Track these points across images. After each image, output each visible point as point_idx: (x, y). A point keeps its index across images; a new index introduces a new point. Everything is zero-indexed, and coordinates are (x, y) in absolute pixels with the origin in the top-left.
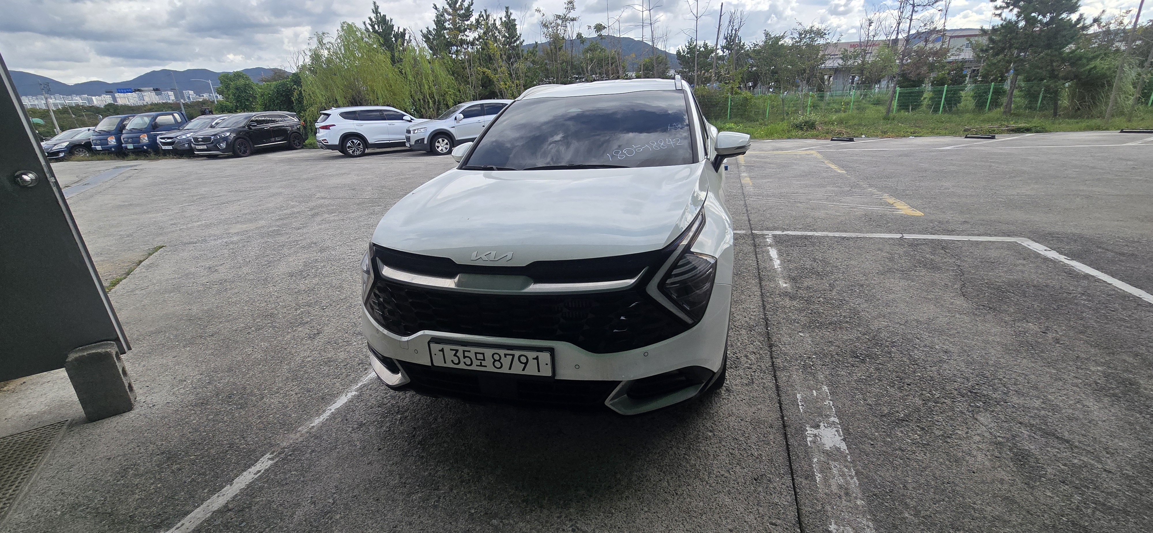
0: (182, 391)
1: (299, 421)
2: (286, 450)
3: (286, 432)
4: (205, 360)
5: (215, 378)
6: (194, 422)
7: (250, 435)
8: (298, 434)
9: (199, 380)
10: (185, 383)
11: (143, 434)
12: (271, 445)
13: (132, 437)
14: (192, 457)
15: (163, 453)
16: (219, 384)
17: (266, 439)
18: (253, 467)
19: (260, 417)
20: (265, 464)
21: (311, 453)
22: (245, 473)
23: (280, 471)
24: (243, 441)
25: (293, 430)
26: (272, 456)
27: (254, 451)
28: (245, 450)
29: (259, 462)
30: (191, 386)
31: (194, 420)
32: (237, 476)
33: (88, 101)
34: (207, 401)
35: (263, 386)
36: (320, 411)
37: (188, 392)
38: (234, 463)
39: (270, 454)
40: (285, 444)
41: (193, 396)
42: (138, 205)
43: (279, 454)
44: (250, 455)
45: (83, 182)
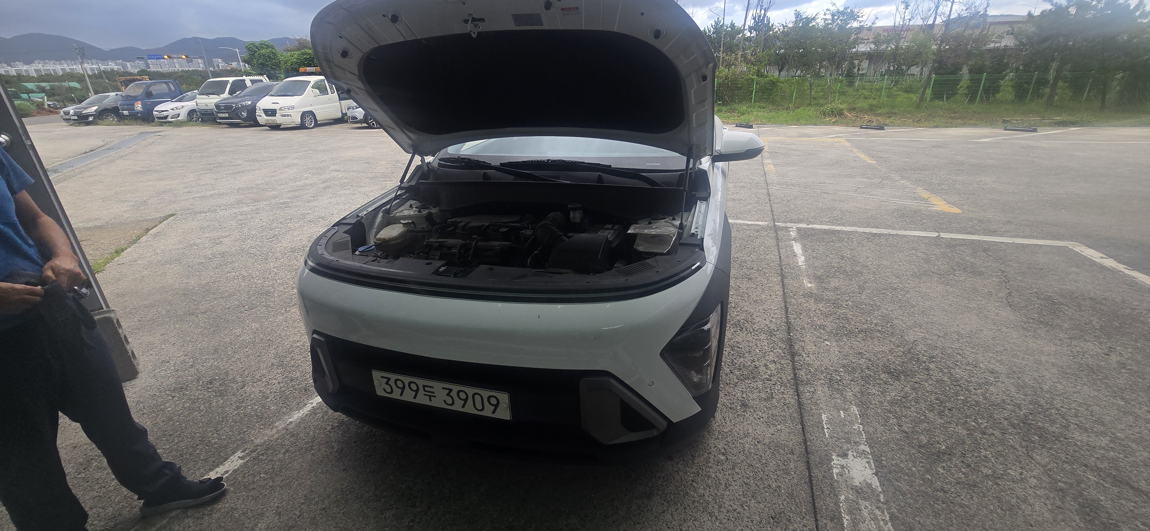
1: (277, 414)
2: (259, 448)
3: (261, 427)
4: (193, 340)
5: (199, 361)
6: (169, 409)
7: (224, 427)
8: (275, 431)
9: (183, 362)
10: (168, 364)
12: (244, 442)
16: (201, 368)
17: (240, 433)
18: (221, 466)
19: (238, 408)
20: (235, 463)
21: (284, 453)
23: (249, 472)
24: (215, 435)
25: (270, 425)
26: (242, 454)
27: (225, 447)
28: (216, 446)
29: (229, 460)
30: (173, 368)
33: (123, 67)
34: (187, 386)
35: (246, 372)
36: (301, 405)
37: (169, 375)
38: (202, 460)
39: (241, 452)
40: (258, 441)
41: (173, 380)
42: (156, 171)
43: (252, 452)
44: (220, 452)
45: (108, 146)
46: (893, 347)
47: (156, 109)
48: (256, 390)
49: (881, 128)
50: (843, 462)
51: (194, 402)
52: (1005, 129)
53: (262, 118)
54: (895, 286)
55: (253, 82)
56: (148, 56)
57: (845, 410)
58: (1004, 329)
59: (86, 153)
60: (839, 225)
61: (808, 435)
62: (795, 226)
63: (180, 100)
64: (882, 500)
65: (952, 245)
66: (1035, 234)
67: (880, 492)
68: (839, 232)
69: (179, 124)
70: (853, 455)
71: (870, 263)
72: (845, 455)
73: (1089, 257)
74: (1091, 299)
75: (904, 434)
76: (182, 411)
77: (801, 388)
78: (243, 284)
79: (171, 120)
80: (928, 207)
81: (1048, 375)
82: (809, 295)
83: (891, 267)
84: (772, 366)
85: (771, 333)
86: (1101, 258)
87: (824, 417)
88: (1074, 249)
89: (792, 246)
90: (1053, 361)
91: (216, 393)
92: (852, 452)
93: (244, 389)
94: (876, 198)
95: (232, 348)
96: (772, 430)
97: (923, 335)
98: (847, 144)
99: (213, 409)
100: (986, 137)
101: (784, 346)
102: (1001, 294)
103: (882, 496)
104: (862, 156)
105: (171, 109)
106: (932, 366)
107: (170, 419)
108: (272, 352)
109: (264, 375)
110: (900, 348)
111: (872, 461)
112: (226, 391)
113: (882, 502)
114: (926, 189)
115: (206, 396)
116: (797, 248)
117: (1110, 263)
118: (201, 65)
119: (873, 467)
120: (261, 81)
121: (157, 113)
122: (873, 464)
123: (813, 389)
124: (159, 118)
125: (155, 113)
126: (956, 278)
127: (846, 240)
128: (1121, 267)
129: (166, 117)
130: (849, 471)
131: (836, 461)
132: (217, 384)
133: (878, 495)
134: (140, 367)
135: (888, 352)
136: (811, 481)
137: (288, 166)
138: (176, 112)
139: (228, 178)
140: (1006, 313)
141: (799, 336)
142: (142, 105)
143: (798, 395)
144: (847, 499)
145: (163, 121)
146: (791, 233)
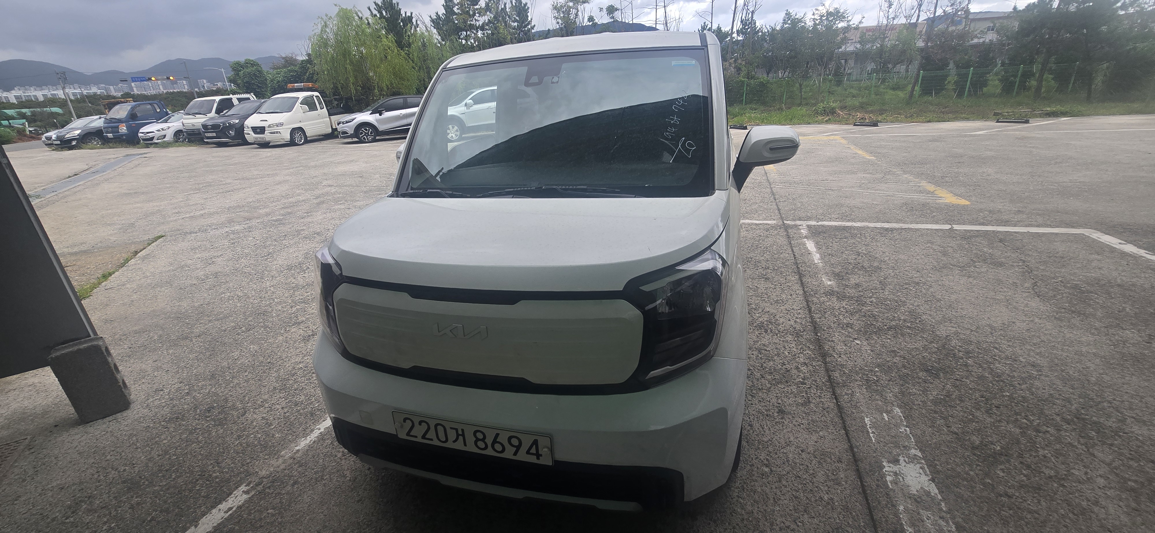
0: (157, 403)
1: (282, 443)
2: (265, 480)
3: (266, 457)
4: (188, 366)
5: (195, 388)
6: (164, 442)
7: (225, 459)
8: (281, 460)
9: (178, 389)
10: (162, 393)
11: (106, 456)
12: (248, 474)
13: (93, 460)
14: (155, 488)
15: (124, 482)
16: (198, 395)
17: (243, 465)
18: (224, 503)
19: (239, 437)
20: (239, 498)
21: (293, 485)
22: (214, 511)
23: (255, 508)
24: (216, 468)
25: (275, 454)
26: (247, 488)
27: (228, 481)
28: (217, 480)
29: (232, 496)
30: (168, 397)
31: (165, 439)
32: (204, 515)
33: (106, 90)
34: (183, 416)
35: (247, 398)
36: (308, 431)
37: (163, 404)
38: (203, 497)
39: (246, 486)
40: (263, 473)
41: (168, 410)
42: (143, 193)
43: (257, 485)
44: (222, 487)
45: (92, 170)
46: (927, 343)
47: (141, 131)
48: (258, 417)
49: (875, 125)
50: (896, 468)
51: (191, 433)
52: (998, 122)
53: (251, 136)
54: (917, 280)
55: (240, 100)
56: (132, 78)
57: (888, 412)
58: (1037, 320)
59: (69, 177)
60: (849, 221)
61: (853, 440)
62: (804, 224)
63: (166, 121)
64: (944, 509)
65: (967, 236)
66: (1049, 223)
67: (941, 500)
68: (850, 228)
69: (166, 145)
70: (905, 461)
71: (887, 258)
72: (896, 462)
73: (1108, 243)
74: (1119, 285)
75: (954, 435)
76: (179, 443)
77: (838, 391)
78: (239, 305)
79: (156, 141)
80: (936, 200)
81: (1092, 367)
82: (830, 293)
83: (909, 261)
84: (803, 368)
85: (797, 334)
86: (1120, 243)
87: (867, 420)
88: (1091, 236)
89: (805, 244)
90: (1094, 351)
91: (215, 421)
92: (903, 457)
93: (245, 417)
94: (881, 193)
95: (230, 373)
96: (814, 438)
97: (954, 329)
98: (844, 141)
99: (212, 439)
100: (981, 130)
101: (813, 347)
102: (1026, 285)
103: (943, 504)
104: (860, 152)
105: (157, 131)
106: (970, 361)
107: (166, 452)
108: (273, 375)
109: (265, 400)
110: (933, 344)
111: (925, 466)
112: (226, 419)
113: (944, 511)
114: (930, 183)
115: (205, 426)
116: (810, 245)
117: (1130, 248)
118: (186, 87)
119: (928, 473)
120: (249, 99)
121: (143, 135)
122: (927, 470)
123: (850, 392)
124: (144, 140)
125: (140, 135)
126: (977, 270)
127: (859, 235)
128: (1142, 252)
129: (152, 138)
130: (903, 478)
131: (888, 468)
132: (216, 412)
133: (939, 504)
134: (132, 397)
135: (921, 349)
136: (864, 491)
137: (280, 183)
138: (163, 133)
139: (218, 197)
140: (1035, 303)
141: (826, 335)
142: (126, 127)
143: (836, 398)
144: (906, 509)
145: (149, 142)
146: (802, 231)
